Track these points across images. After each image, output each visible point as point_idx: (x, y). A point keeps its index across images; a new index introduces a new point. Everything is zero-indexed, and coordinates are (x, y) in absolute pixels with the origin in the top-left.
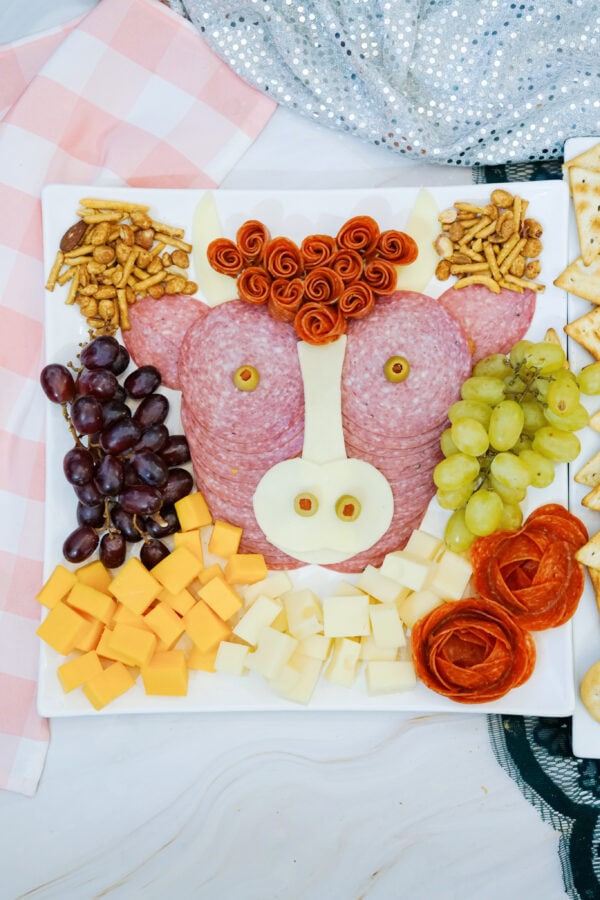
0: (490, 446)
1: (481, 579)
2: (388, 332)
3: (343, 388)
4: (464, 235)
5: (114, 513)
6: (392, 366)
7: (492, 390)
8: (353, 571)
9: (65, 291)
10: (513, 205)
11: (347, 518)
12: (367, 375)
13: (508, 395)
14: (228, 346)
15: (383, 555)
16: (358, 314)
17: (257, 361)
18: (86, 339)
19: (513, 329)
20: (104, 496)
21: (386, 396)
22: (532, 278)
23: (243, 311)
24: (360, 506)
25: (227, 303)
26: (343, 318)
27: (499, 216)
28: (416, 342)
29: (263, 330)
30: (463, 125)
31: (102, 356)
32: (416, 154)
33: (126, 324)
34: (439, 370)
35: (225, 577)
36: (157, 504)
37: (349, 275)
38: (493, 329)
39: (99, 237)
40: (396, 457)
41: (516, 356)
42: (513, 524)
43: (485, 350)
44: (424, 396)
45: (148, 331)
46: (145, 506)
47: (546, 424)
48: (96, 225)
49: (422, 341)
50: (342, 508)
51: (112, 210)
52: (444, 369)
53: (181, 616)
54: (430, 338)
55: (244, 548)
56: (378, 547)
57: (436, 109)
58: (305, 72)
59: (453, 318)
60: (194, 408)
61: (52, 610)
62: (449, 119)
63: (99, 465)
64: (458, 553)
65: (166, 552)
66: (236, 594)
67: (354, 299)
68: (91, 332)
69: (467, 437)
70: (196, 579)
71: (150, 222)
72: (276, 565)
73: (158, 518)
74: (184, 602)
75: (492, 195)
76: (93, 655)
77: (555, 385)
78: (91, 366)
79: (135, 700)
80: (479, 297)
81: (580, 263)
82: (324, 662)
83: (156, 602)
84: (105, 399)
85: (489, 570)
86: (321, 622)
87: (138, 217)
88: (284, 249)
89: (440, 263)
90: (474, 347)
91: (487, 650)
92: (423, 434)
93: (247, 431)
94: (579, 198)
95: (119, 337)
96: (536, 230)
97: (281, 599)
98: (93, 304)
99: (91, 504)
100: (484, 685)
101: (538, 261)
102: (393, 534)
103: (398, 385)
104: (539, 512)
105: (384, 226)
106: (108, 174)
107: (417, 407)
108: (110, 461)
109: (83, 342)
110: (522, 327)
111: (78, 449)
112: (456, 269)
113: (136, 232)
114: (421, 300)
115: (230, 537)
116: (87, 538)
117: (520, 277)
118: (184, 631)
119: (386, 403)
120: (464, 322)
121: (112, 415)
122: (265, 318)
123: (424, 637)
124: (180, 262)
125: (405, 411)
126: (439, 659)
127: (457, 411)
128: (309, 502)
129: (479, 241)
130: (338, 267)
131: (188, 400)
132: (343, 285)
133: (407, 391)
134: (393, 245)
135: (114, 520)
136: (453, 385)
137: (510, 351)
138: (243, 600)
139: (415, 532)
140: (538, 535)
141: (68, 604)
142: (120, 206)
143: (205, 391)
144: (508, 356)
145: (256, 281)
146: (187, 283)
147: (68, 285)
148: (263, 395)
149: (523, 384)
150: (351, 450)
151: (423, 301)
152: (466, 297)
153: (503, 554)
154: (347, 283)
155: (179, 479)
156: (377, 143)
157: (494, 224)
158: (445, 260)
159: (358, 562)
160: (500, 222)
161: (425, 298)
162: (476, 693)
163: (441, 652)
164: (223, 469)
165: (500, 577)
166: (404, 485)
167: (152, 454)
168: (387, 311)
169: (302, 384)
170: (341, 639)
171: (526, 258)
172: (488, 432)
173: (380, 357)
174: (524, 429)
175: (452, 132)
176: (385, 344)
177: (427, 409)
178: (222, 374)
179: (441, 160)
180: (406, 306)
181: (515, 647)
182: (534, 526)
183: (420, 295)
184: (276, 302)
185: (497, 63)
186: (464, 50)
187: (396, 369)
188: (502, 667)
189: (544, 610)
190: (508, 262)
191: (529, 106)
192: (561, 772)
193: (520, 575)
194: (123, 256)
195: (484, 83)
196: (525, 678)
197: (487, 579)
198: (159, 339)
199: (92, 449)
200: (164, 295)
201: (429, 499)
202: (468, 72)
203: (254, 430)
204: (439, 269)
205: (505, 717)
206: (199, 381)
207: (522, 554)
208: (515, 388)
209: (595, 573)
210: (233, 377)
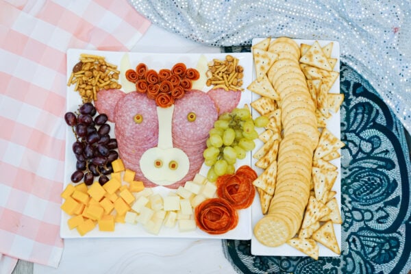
0: (223, 144)
1: (220, 192)
2: (189, 104)
3: (173, 123)
4: (216, 71)
5: (89, 166)
7: (224, 124)
8: (175, 188)
9: (74, 86)
10: (233, 61)
11: (173, 169)
12: (181, 119)
13: (230, 126)
14: (132, 108)
15: (185, 182)
16: (178, 97)
17: (142, 113)
19: (233, 104)
20: (86, 159)
21: (187, 126)
22: (240, 86)
23: (138, 95)
24: (178, 165)
25: (132, 92)
26: (173, 99)
27: (228, 64)
28: (199, 108)
29: (144, 102)
30: (217, 32)
31: (87, 110)
32: (200, 42)
33: (95, 99)
34: (207, 118)
35: (129, 189)
37: (175, 83)
38: (226, 104)
39: (87, 67)
40: (191, 148)
41: (233, 114)
42: (231, 172)
43: (223, 111)
44: (201, 127)
45: (103, 102)
46: (101, 162)
47: (244, 137)
48: (86, 63)
49: (201, 107)
50: (171, 165)
53: (113, 203)
54: (204, 106)
55: (136, 179)
57: (208, 26)
58: (162, 12)
59: (212, 99)
60: (119, 129)
61: (66, 200)
62: (212, 30)
63: (85, 148)
64: (212, 182)
65: (108, 180)
66: (133, 195)
67: (177, 92)
68: (83, 101)
69: (215, 141)
70: (118, 190)
71: (105, 62)
72: (147, 186)
73: (105, 168)
74: (114, 198)
75: (226, 57)
76: (80, 216)
77: (246, 123)
78: (83, 113)
79: (95, 233)
80: (221, 93)
81: (256, 81)
83: (104, 197)
84: (88, 125)
85: (223, 188)
86: (163, 205)
87: (101, 61)
88: (153, 74)
89: (208, 80)
90: (219, 110)
91: (221, 216)
92: (201, 140)
93: (138, 137)
94: (256, 59)
95: (93, 103)
96: (241, 70)
97: (149, 197)
98: (84, 91)
99: (82, 162)
100: (220, 228)
101: (242, 80)
103: (192, 123)
104: (241, 168)
105: (188, 67)
106: (90, 45)
107: (198, 131)
108: (89, 147)
109: (80, 105)
110: (236, 103)
111: (78, 142)
112: (213, 82)
113: (100, 66)
115: (131, 175)
116: (79, 175)
117: (236, 86)
118: (114, 209)
119: (188, 129)
120: (216, 101)
121: (90, 130)
122: (145, 98)
123: (199, 211)
124: (116, 77)
125: (194, 132)
126: (204, 219)
127: (213, 131)
129: (221, 73)
130: (172, 80)
131: (117, 126)
133: (195, 125)
134: (191, 73)
135: (89, 168)
136: (211, 123)
138: (135, 198)
140: (240, 176)
141: (72, 198)
143: (123, 123)
145: (142, 85)
146: (118, 85)
147: (75, 84)
148: (144, 125)
149: (235, 123)
150: (175, 145)
151: (202, 93)
152: (217, 92)
153: (228, 183)
154: (175, 86)
155: (113, 154)
156: (186, 37)
157: (227, 67)
158: (210, 79)
159: (176, 185)
160: (229, 66)
161: (202, 92)
162: (217, 231)
163: (205, 217)
164: (129, 151)
165: (226, 190)
166: (193, 158)
167: (104, 145)
168: (189, 96)
169: (158, 121)
170: (170, 211)
171: (237, 79)
172: (222, 139)
173: (186, 112)
174: (235, 139)
175: (213, 34)
176: (188, 108)
177: (202, 131)
178: (130, 117)
179: (209, 44)
180: (195, 95)
181: (231, 215)
182: (239, 173)
183: (200, 91)
184: (149, 92)
185: (229, 11)
186: (218, 6)
187: (191, 117)
188: (227, 222)
189: (242, 203)
190: (231, 81)
191: (240, 27)
192: (247, 261)
193: (232, 190)
194: (95, 75)
195: (224, 18)
196: (234, 227)
197: (222, 192)
198: (107, 105)
199: (82, 142)
200: (110, 89)
201: (202, 163)
202: (219, 13)
203: (141, 137)
204: (207, 82)
205: (228, 241)
206: (121, 119)
207: (234, 182)
208: (232, 124)
209: (259, 190)
210: (133, 118)
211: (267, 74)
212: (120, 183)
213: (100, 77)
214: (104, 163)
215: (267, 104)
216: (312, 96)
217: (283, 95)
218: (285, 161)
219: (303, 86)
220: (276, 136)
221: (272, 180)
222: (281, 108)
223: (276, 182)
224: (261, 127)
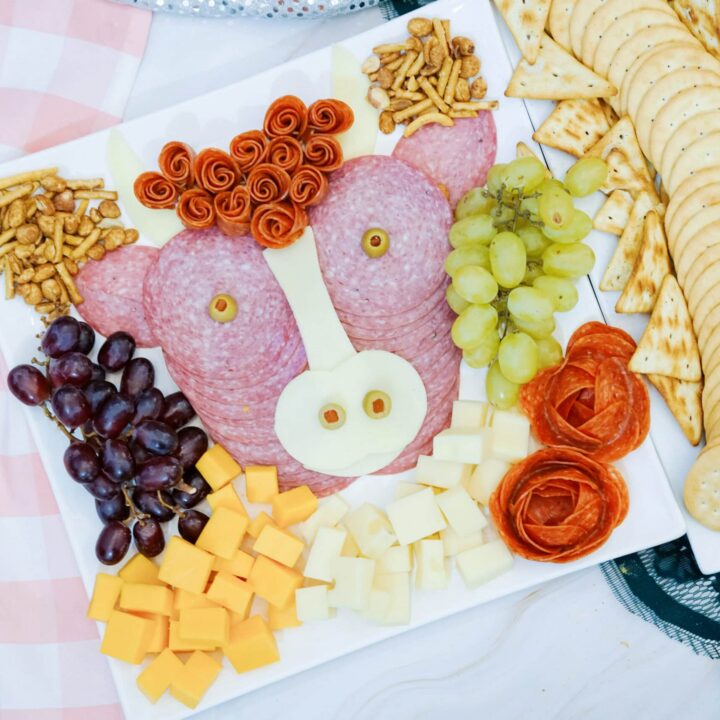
0: (500, 286)
1: (542, 428)
2: (352, 208)
3: (327, 281)
4: (395, 79)
5: (136, 499)
6: (369, 241)
7: (479, 227)
8: (406, 468)
10: (433, 29)
11: (380, 414)
12: (347, 260)
13: (500, 228)
14: (192, 282)
15: (431, 440)
16: (314, 201)
17: (227, 287)
18: (41, 328)
19: (481, 158)
20: (119, 484)
21: (374, 274)
22: (481, 98)
23: (195, 239)
24: (389, 398)
25: (175, 238)
26: (300, 210)
27: (423, 46)
28: (386, 207)
29: (222, 252)
31: (64, 340)
32: (315, 12)
33: (77, 298)
34: (420, 228)
35: (275, 522)
36: (177, 472)
37: (290, 163)
38: (461, 164)
39: (16, 217)
40: (408, 334)
41: (493, 186)
42: (554, 358)
43: (461, 189)
44: (414, 260)
45: (103, 297)
46: (165, 479)
47: (550, 243)
48: (8, 206)
49: (391, 204)
50: (370, 406)
51: (20, 184)
52: (425, 225)
53: (244, 579)
54: (398, 198)
55: (285, 484)
56: (424, 434)
59: (414, 168)
60: (179, 359)
61: (108, 622)
63: (102, 454)
64: (507, 409)
65: (204, 519)
66: (293, 536)
67: (304, 186)
68: (43, 319)
69: (473, 287)
70: (247, 535)
71: (64, 183)
72: (325, 490)
73: (183, 486)
74: (242, 565)
75: (408, 27)
76: (167, 653)
77: (542, 199)
78: (56, 354)
79: (228, 684)
80: (434, 137)
81: (524, 64)
82: (410, 572)
83: (213, 574)
84: (84, 383)
85: (547, 415)
86: (392, 532)
87: (49, 182)
88: (214, 161)
89: (381, 116)
90: (447, 190)
91: (573, 498)
92: (427, 299)
93: (243, 363)
95: (74, 314)
96: (467, 47)
97: (342, 524)
98: (35, 289)
99: (109, 496)
100: (585, 536)
101: (480, 78)
102: (434, 415)
103: (383, 259)
104: (576, 336)
105: (308, 100)
107: (410, 274)
108: (113, 445)
109: (39, 332)
110: (490, 151)
111: (75, 446)
112: (399, 116)
113: (53, 199)
114: (375, 162)
115: (266, 479)
116: (118, 535)
117: (468, 101)
118: (254, 594)
119: (377, 282)
120: (428, 168)
121: (96, 397)
122: (219, 239)
123: (504, 509)
124: (110, 213)
125: (399, 282)
126: (528, 525)
127: (453, 262)
128: (334, 412)
129: (412, 79)
130: (276, 158)
131: (171, 353)
132: (287, 176)
133: (394, 261)
134: (325, 116)
135: (138, 506)
136: (440, 237)
137: (486, 182)
138: (303, 540)
139: (456, 405)
140: (583, 361)
141: (122, 610)
142: (25, 177)
143: (185, 337)
144: (486, 188)
145: (196, 204)
146: (125, 233)
148: (247, 319)
149: (511, 211)
150: (358, 343)
151: (378, 161)
152: (420, 142)
153: (554, 394)
154: (291, 172)
155: (191, 438)
156: (269, 15)
157: (421, 54)
158: (386, 111)
159: (407, 457)
160: (427, 51)
161: (378, 158)
162: (578, 547)
163: (527, 517)
164: (233, 411)
165: (559, 418)
166: (427, 360)
167: (152, 423)
168: (345, 186)
169: (283, 294)
170: (419, 541)
171: (466, 79)
172: (492, 274)
173: (353, 236)
174: (528, 256)
176: (353, 221)
177: (422, 271)
178: (196, 314)
179: (342, 9)
180: (362, 174)
181: (602, 486)
182: (576, 353)
183: (373, 157)
184: (225, 219)
187: (374, 243)
188: (595, 510)
189: (617, 436)
190: (450, 89)
192: (695, 597)
193: (577, 410)
194: (48, 229)
196: (624, 513)
198: (117, 301)
199: (88, 440)
200: (106, 252)
201: (458, 365)
203: (250, 359)
204: (381, 122)
205: (619, 561)
206: (175, 329)
207: (574, 386)
208: (504, 218)
209: (655, 379)
210: (208, 312)
211: (548, 32)
212: (244, 514)
213: (65, 231)
214: (175, 478)
215: (580, 118)
216: (704, 45)
217: (617, 75)
218: (700, 267)
219: (667, 26)
220: (646, 202)
221: (682, 335)
222: (627, 115)
223: (696, 339)
224: (589, 193)
